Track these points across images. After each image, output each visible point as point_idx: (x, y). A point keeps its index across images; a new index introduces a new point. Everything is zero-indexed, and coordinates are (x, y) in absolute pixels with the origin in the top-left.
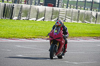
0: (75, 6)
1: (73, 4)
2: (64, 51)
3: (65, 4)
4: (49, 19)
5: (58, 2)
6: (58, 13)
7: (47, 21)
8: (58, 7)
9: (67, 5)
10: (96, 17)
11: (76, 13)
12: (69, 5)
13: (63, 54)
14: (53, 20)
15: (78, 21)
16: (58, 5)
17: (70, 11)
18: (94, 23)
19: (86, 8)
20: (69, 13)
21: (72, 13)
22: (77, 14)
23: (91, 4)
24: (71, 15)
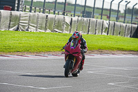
0: (42, 10)
1: (38, 7)
2: (81, 68)
3: (28, 7)
4: (5, 27)
5: (18, 4)
6: (18, 18)
7: (3, 30)
8: (18, 10)
9: (31, 8)
10: (71, 24)
11: (43, 18)
12: (33, 8)
13: (79, 72)
14: (11, 29)
15: (46, 29)
16: (18, 7)
17: (34, 15)
18: (68, 32)
19: (56, 12)
20: (33, 19)
21: (38, 18)
22: (45, 20)
23: (63, 6)
24: (35, 21)
